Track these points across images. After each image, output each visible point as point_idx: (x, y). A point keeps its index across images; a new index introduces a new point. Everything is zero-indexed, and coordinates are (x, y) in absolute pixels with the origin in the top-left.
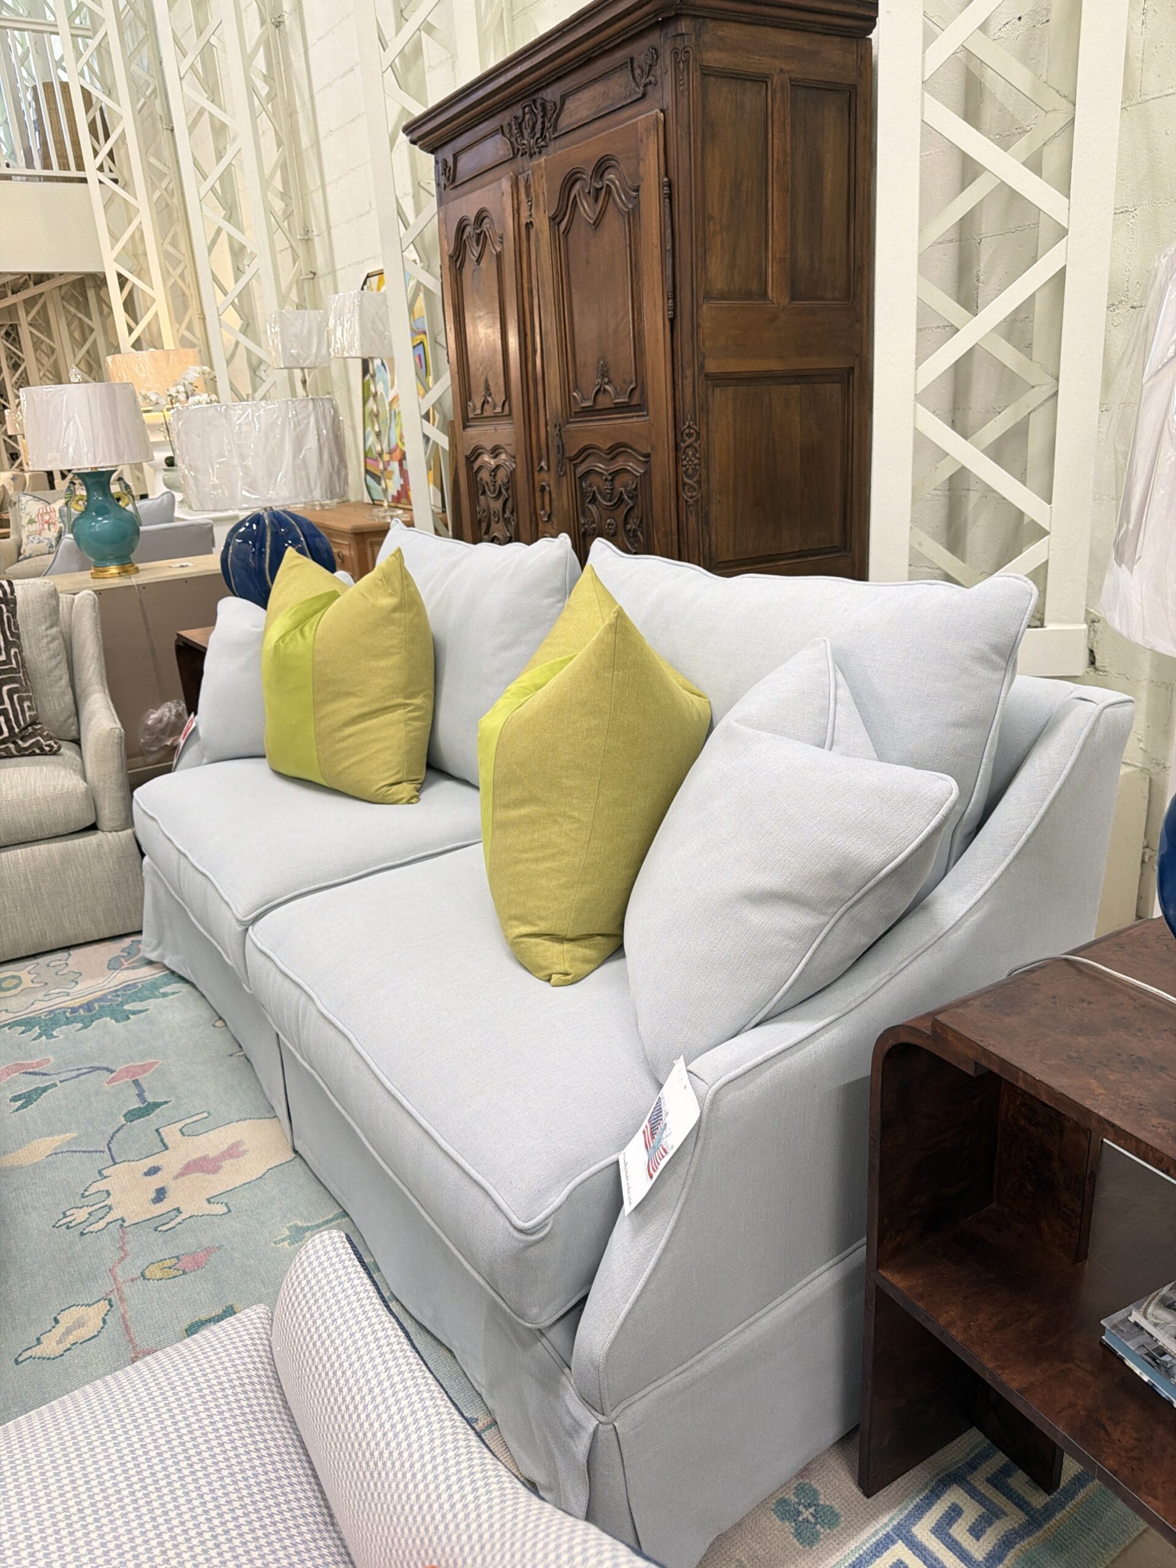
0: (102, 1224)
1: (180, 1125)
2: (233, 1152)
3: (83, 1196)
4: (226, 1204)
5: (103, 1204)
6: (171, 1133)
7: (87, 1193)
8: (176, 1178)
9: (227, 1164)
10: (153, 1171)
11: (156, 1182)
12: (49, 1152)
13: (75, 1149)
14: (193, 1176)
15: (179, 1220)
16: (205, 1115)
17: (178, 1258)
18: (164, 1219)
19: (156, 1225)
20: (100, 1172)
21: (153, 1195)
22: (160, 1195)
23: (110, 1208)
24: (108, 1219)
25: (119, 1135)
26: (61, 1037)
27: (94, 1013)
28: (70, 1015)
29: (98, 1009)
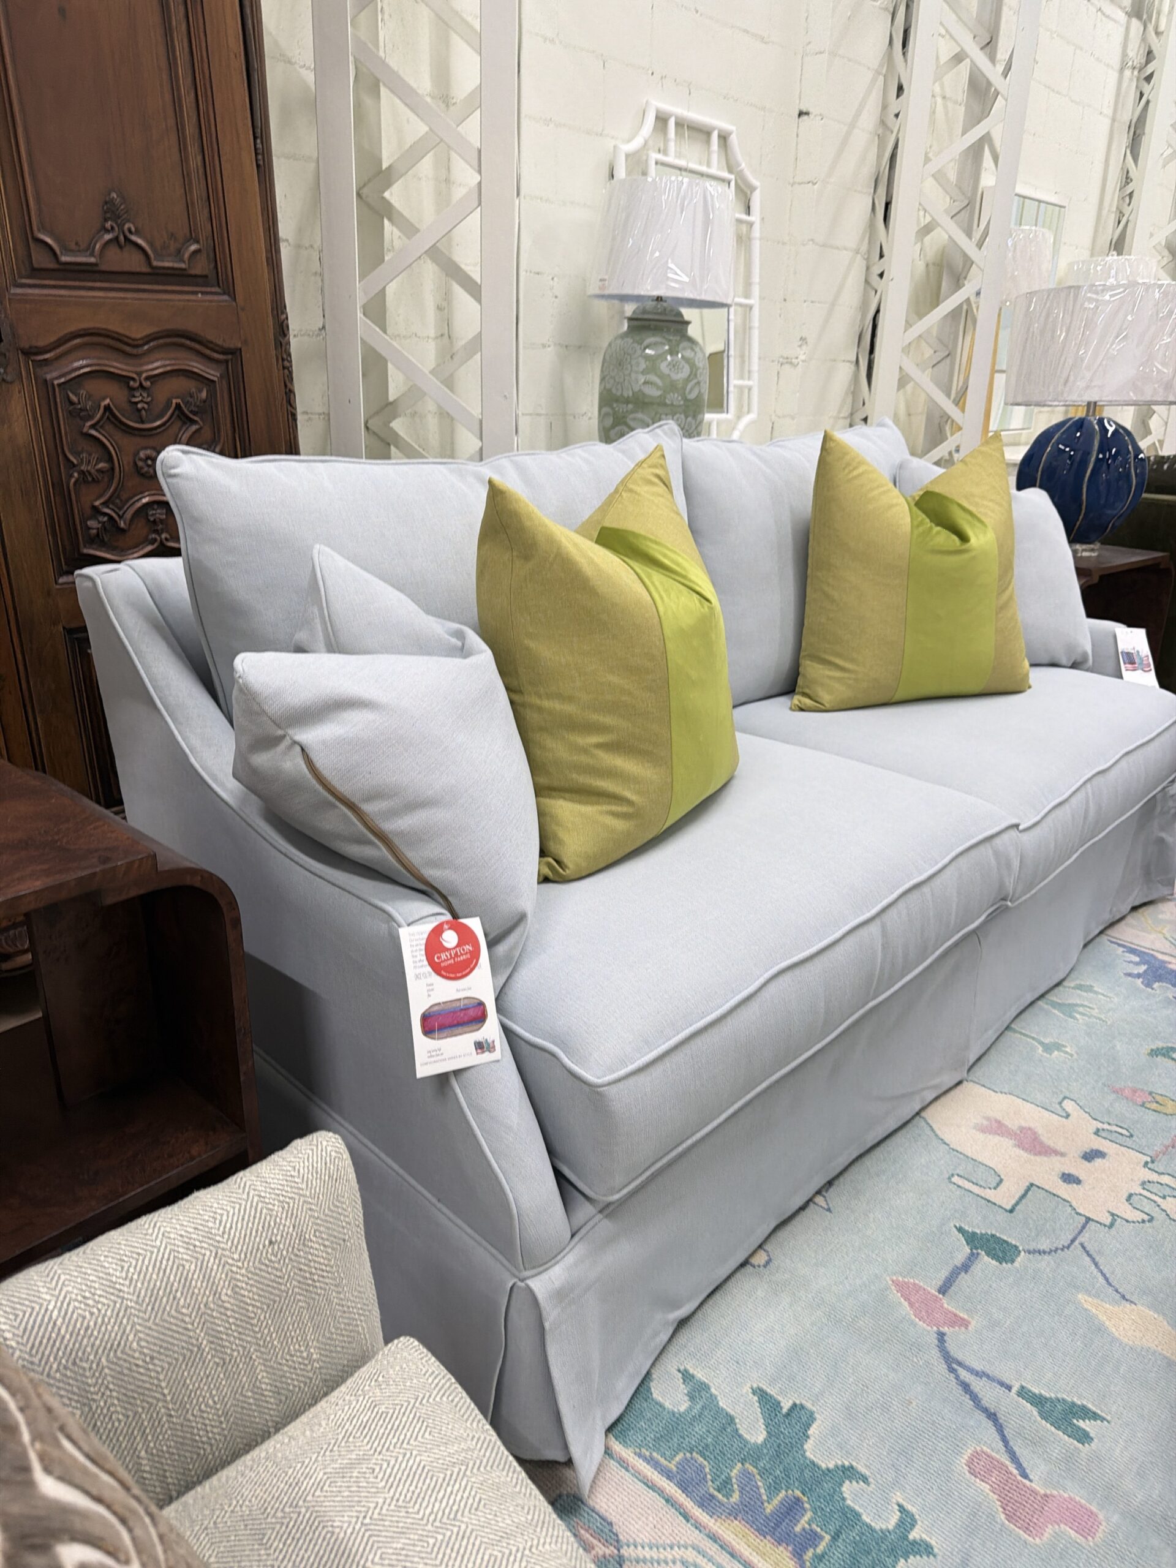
0: (1165, 1179)
1: (989, 1194)
2: (997, 1128)
3: (1151, 1220)
4: (1060, 1103)
5: (1145, 1193)
6: (1006, 1196)
7: (1146, 1217)
8: (1063, 1155)
9: (1013, 1124)
10: (1069, 1178)
11: (1080, 1169)
12: (1128, 1305)
13: (1101, 1279)
14: (1050, 1143)
15: (1106, 1126)
16: (955, 1179)
17: (1143, 1105)
18: (1114, 1136)
19: (1127, 1137)
20: (1111, 1226)
21: (1098, 1162)
22: (1091, 1156)
23: (1143, 1183)
24: (1154, 1177)
25: (1044, 1245)
26: (899, 1497)
27: (798, 1493)
28: (822, 1538)
29: (784, 1492)
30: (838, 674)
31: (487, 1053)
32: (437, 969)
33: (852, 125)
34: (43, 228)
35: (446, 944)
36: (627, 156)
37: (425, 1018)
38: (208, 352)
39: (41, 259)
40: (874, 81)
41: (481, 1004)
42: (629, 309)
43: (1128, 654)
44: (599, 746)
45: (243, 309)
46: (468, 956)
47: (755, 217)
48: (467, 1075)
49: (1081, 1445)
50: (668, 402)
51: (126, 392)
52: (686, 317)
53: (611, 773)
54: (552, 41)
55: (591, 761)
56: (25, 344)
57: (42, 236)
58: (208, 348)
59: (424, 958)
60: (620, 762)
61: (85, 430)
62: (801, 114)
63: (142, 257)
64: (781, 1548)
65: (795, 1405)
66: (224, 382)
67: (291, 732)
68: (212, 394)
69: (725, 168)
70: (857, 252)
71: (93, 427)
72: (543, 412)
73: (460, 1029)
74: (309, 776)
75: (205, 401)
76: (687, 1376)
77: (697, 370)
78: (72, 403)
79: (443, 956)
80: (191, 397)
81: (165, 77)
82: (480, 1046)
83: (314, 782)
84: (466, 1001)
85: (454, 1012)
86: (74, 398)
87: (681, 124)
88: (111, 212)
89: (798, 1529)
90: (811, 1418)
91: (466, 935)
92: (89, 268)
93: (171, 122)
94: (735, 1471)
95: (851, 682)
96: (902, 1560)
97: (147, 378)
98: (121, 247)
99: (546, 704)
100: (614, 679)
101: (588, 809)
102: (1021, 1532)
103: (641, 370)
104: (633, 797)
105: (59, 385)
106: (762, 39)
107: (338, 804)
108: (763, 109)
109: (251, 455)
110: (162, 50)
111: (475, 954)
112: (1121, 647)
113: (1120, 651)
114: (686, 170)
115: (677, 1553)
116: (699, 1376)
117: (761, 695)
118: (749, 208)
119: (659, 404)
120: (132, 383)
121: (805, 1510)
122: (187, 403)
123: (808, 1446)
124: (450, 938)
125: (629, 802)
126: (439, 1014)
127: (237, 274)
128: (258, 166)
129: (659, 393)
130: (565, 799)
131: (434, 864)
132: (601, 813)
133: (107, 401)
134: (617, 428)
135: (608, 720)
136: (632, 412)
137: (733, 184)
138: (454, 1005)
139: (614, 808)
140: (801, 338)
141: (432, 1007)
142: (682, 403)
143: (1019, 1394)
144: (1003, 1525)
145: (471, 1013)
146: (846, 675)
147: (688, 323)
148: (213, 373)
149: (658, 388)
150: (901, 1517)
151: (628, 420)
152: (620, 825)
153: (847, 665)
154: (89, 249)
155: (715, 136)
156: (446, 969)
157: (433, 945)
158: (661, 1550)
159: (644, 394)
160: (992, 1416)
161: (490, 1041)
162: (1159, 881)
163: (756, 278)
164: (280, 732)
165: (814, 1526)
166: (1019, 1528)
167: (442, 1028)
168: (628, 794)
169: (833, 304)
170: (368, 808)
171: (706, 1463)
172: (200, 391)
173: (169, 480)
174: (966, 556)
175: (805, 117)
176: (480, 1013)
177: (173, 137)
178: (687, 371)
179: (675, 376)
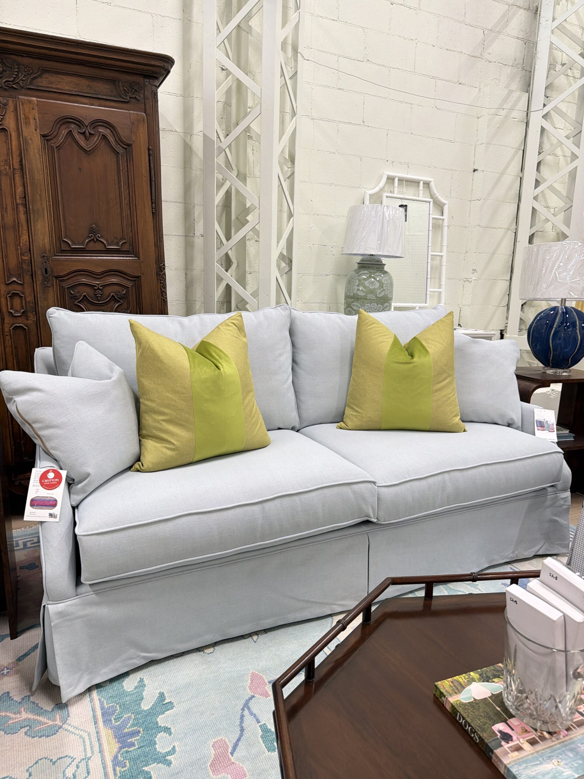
26: (176, 744)
27: (141, 729)
28: (135, 746)
29: (136, 727)
30: (355, 413)
31: (53, 518)
32: (42, 484)
33: (502, 174)
34: (66, 237)
35: (49, 477)
36: (370, 195)
37: (32, 501)
38: (127, 277)
39: (64, 247)
40: (516, 153)
41: (56, 501)
42: (358, 259)
43: (540, 422)
44: (163, 420)
45: (142, 262)
46: (56, 483)
47: (445, 217)
48: (44, 524)
49: (267, 752)
50: (368, 298)
51: (93, 290)
52: (384, 262)
53: (167, 432)
54: (334, 153)
55: (160, 426)
56: (56, 275)
57: (65, 240)
58: (127, 275)
59: (39, 480)
60: (171, 428)
61: (75, 303)
62: (474, 171)
63: (103, 245)
64: (117, 744)
65: (170, 702)
66: (134, 288)
67: (14, 397)
68: (128, 292)
69: (429, 197)
70: (508, 229)
71: (79, 302)
72: (326, 302)
73: (45, 507)
74: (17, 412)
75: (124, 294)
76: (141, 680)
77: (383, 285)
78: (72, 294)
79: (46, 481)
80: (119, 293)
81: (117, 186)
82: (51, 515)
83: (18, 414)
84: (50, 498)
85: (44, 501)
86: (72, 292)
87: (401, 180)
88: (92, 231)
89: (129, 741)
90: (172, 708)
91: (58, 476)
92: (82, 249)
93: (118, 200)
94: (127, 715)
95: (360, 417)
96: (156, 764)
97: (101, 286)
98: (95, 242)
99: (146, 402)
100: (168, 395)
101: (158, 445)
102: (211, 771)
103: (357, 284)
104: (175, 442)
105: (67, 288)
106: (451, 141)
107: (26, 423)
108: (452, 170)
109: (143, 314)
110: (116, 178)
111: (59, 483)
112: (536, 418)
113: (535, 420)
114: (403, 199)
115: (81, 733)
116: (146, 682)
117: (330, 422)
118: (443, 212)
119: (364, 299)
120: (95, 288)
121: (138, 735)
122: (117, 295)
123: (161, 717)
124: (51, 475)
125: (173, 444)
126: (37, 500)
127: (140, 250)
128: (153, 213)
129: (364, 294)
130: (152, 440)
131: (54, 448)
132: (162, 447)
133: (85, 293)
134: (348, 309)
135: (167, 411)
136: (353, 302)
137: (431, 203)
138: (45, 498)
139: (168, 446)
140: (473, 270)
141: (36, 497)
142: (375, 298)
143: (261, 726)
144: (206, 767)
145: (51, 503)
146: (358, 414)
147: (384, 265)
148: (129, 284)
149: (364, 292)
150: (171, 751)
151: (351, 305)
152: (169, 453)
153: (359, 410)
154: (82, 244)
155: (421, 184)
156: (46, 485)
157: (44, 476)
158: (77, 730)
159: (358, 295)
160: (242, 730)
161: (55, 514)
162: (558, 544)
163: (445, 243)
164: (11, 397)
165: (136, 742)
166: (211, 770)
167: (38, 505)
168: (173, 441)
169: (494, 254)
170: (34, 425)
171: (119, 709)
172: (123, 291)
173: (50, 318)
174: (411, 365)
175: (476, 172)
176: (54, 503)
177: (118, 206)
178: (377, 285)
179: (371, 287)
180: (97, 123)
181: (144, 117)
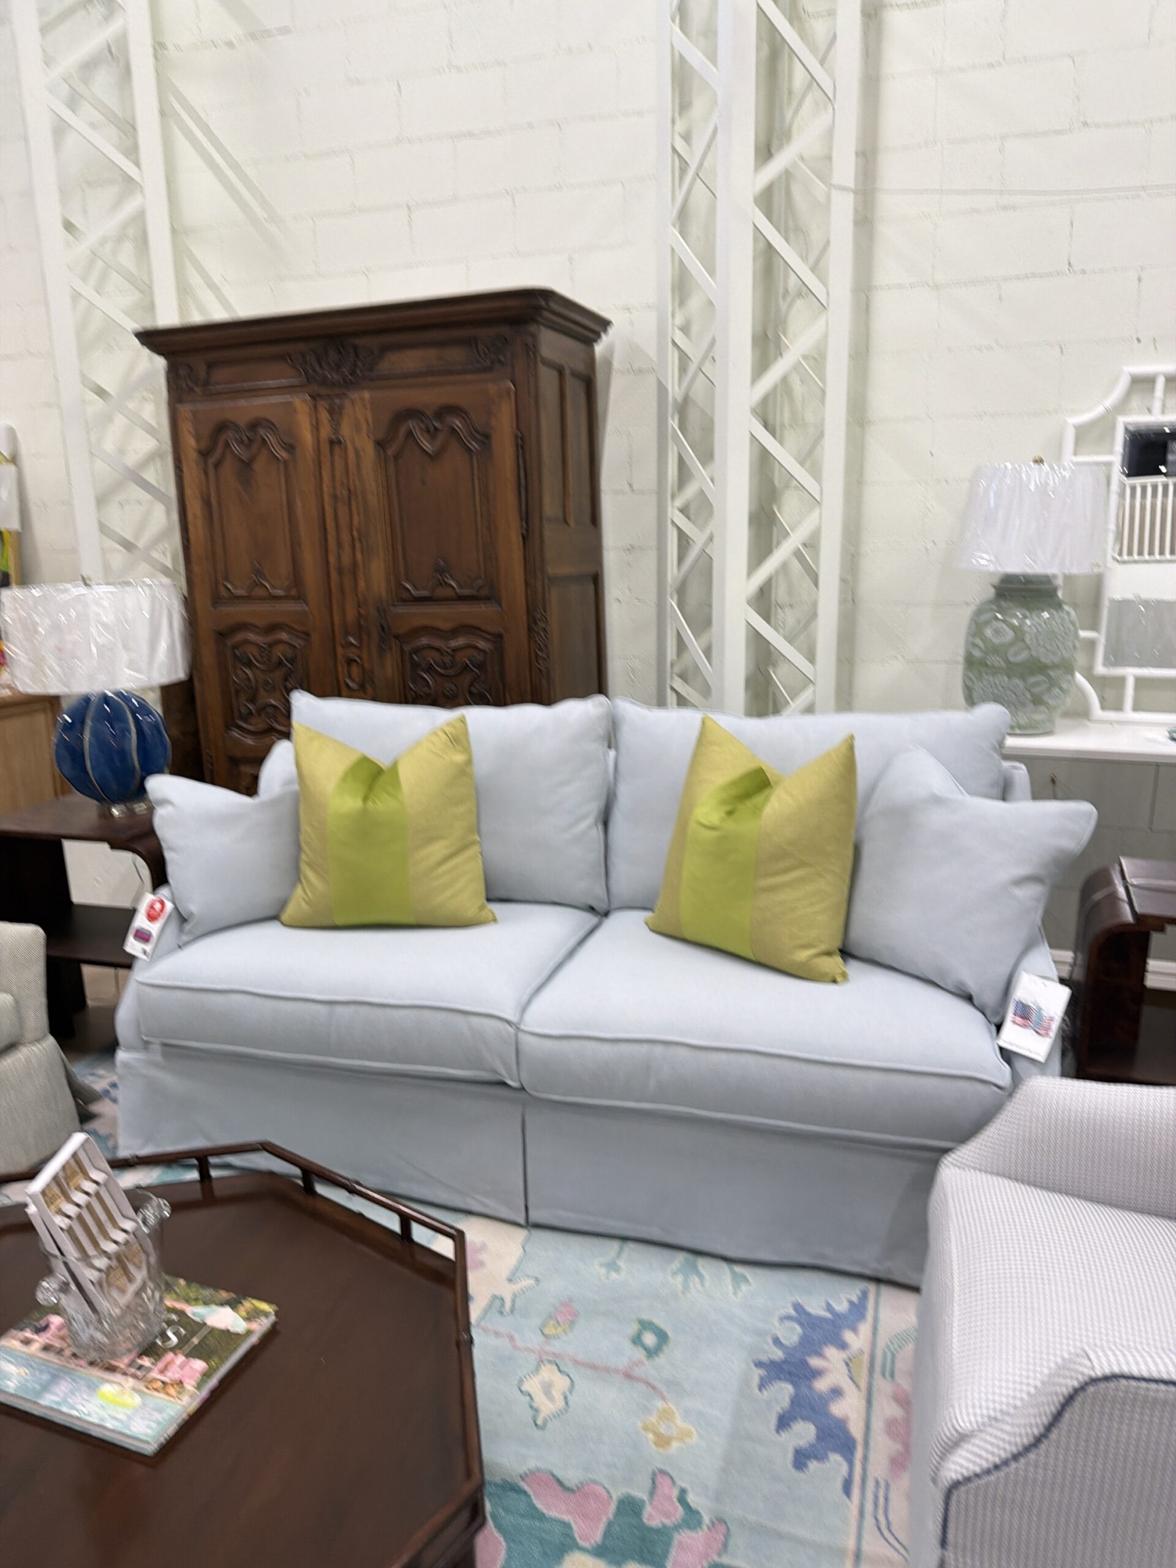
34: (408, 580)
36: (1077, 427)
38: (485, 635)
39: (405, 595)
45: (506, 612)
51: (441, 655)
56: (394, 634)
57: (404, 584)
63: (452, 590)
66: (496, 653)
68: (486, 658)
71: (424, 672)
75: (482, 662)
80: (475, 658)
87: (1173, 380)
88: (438, 569)
92: (427, 598)
97: (450, 649)
98: (442, 586)
105: (409, 651)
122: (472, 662)
128: (523, 536)
133: (432, 660)
148: (487, 646)
154: (426, 589)
161: (147, 951)
172: (480, 656)
178: (1010, 635)
179: (996, 641)
180: (445, 411)
181: (510, 389)
